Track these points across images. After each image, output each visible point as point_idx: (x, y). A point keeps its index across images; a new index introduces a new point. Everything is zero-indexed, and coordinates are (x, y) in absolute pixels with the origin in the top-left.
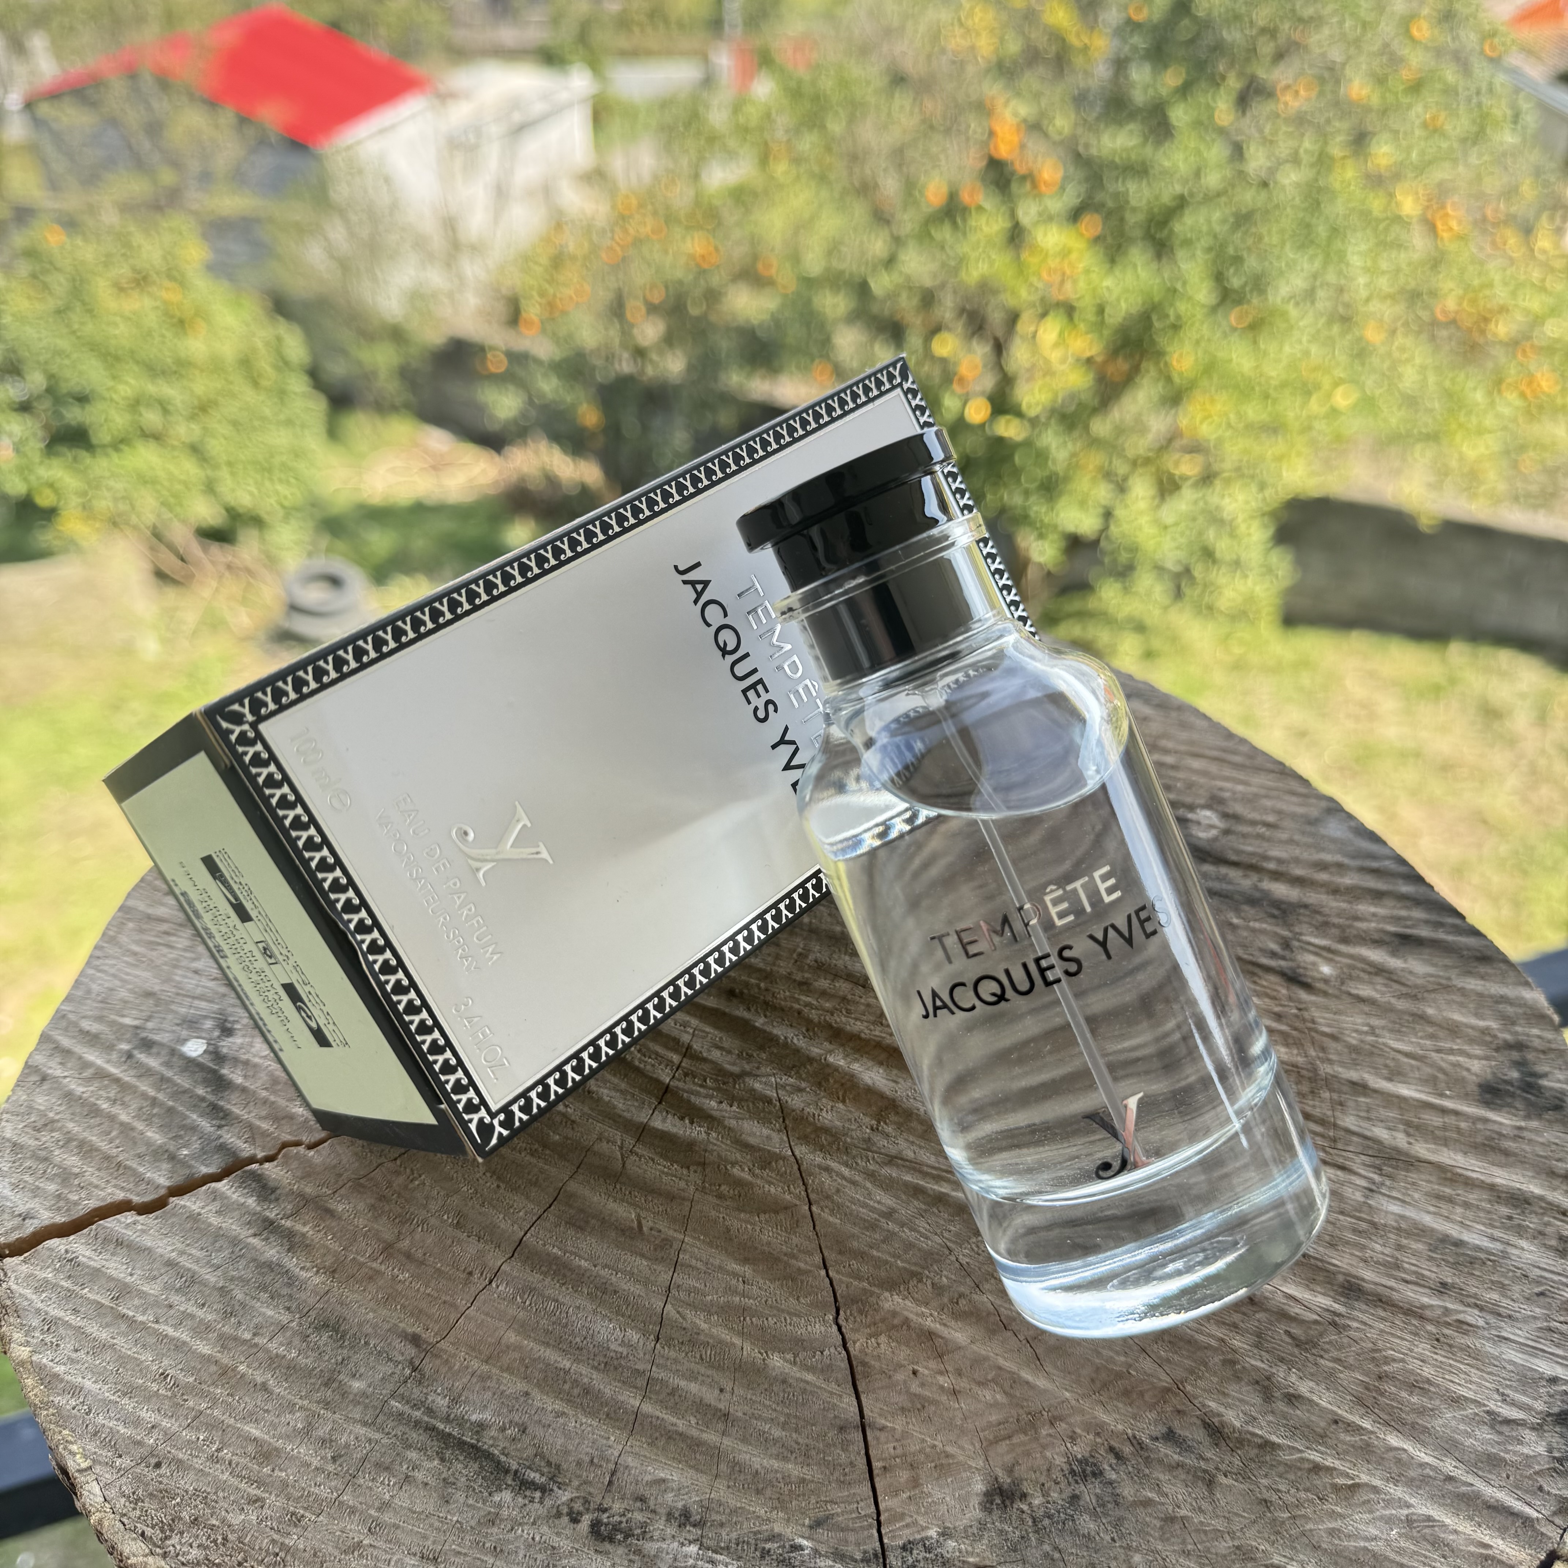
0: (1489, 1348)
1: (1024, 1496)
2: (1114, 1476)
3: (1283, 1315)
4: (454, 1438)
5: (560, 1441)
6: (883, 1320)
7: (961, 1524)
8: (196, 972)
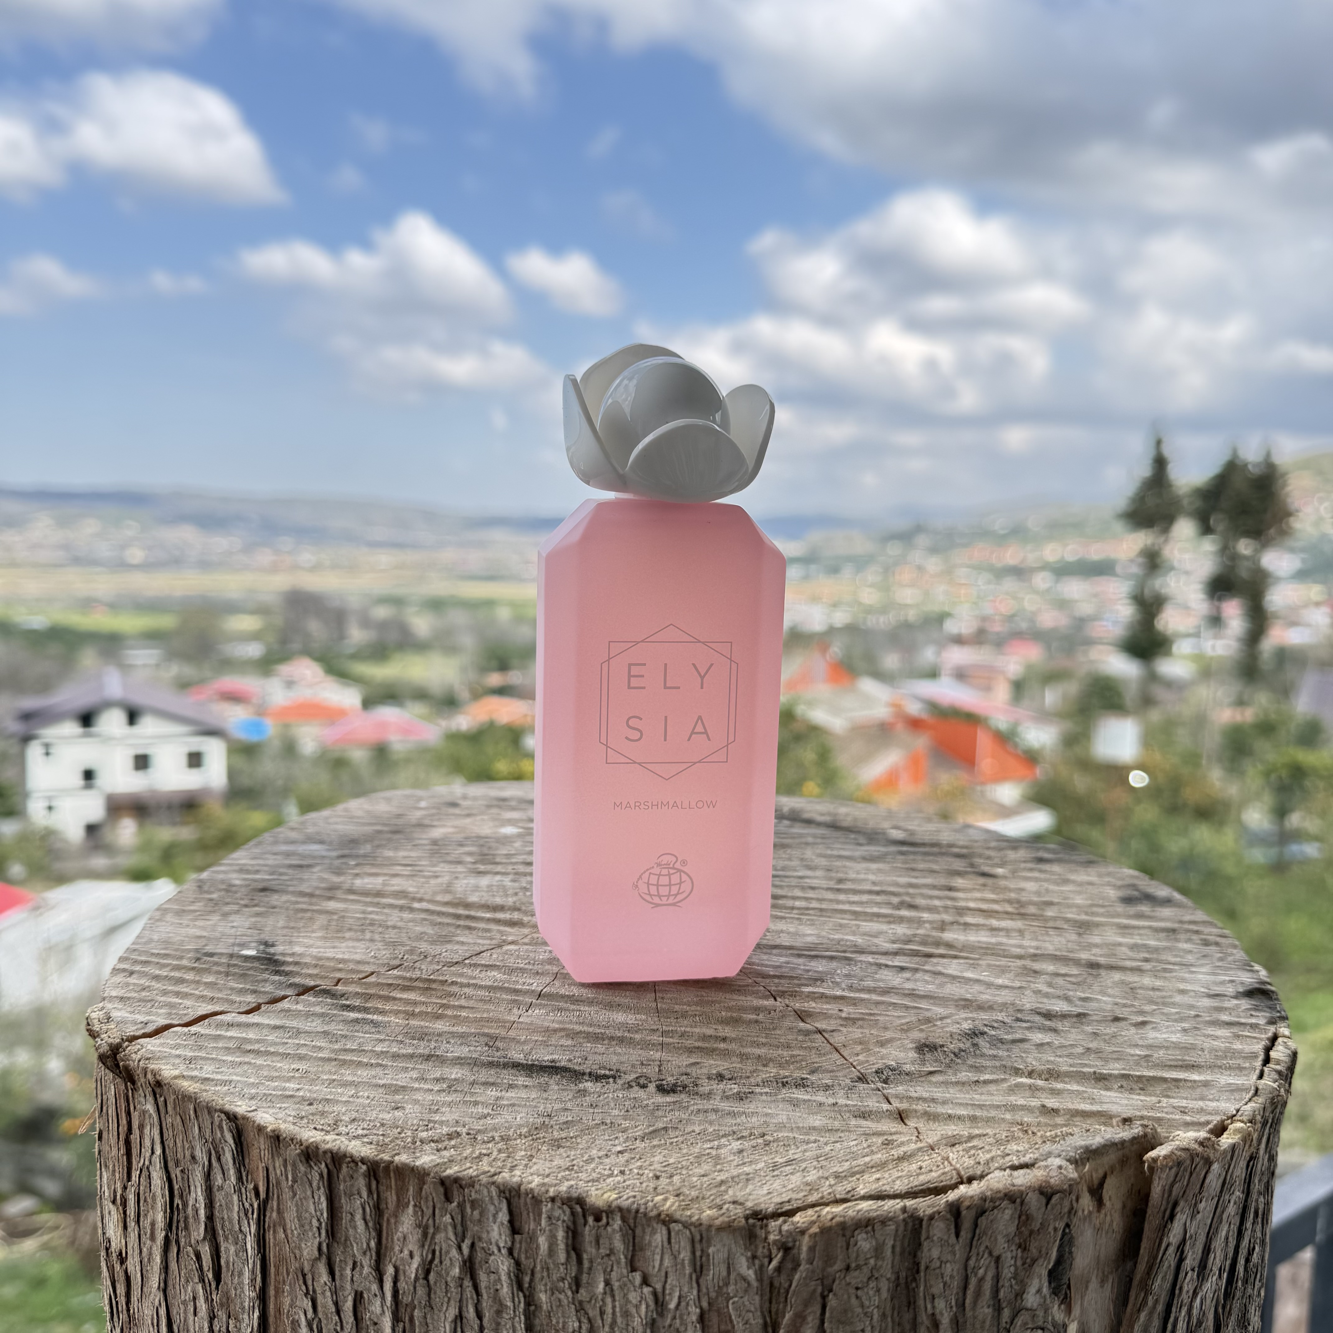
0: (1187, 975)
1: (942, 1046)
2: (994, 1033)
3: (1057, 975)
4: (536, 1066)
5: (615, 1059)
6: (808, 996)
7: (908, 1061)
8: (233, 927)
